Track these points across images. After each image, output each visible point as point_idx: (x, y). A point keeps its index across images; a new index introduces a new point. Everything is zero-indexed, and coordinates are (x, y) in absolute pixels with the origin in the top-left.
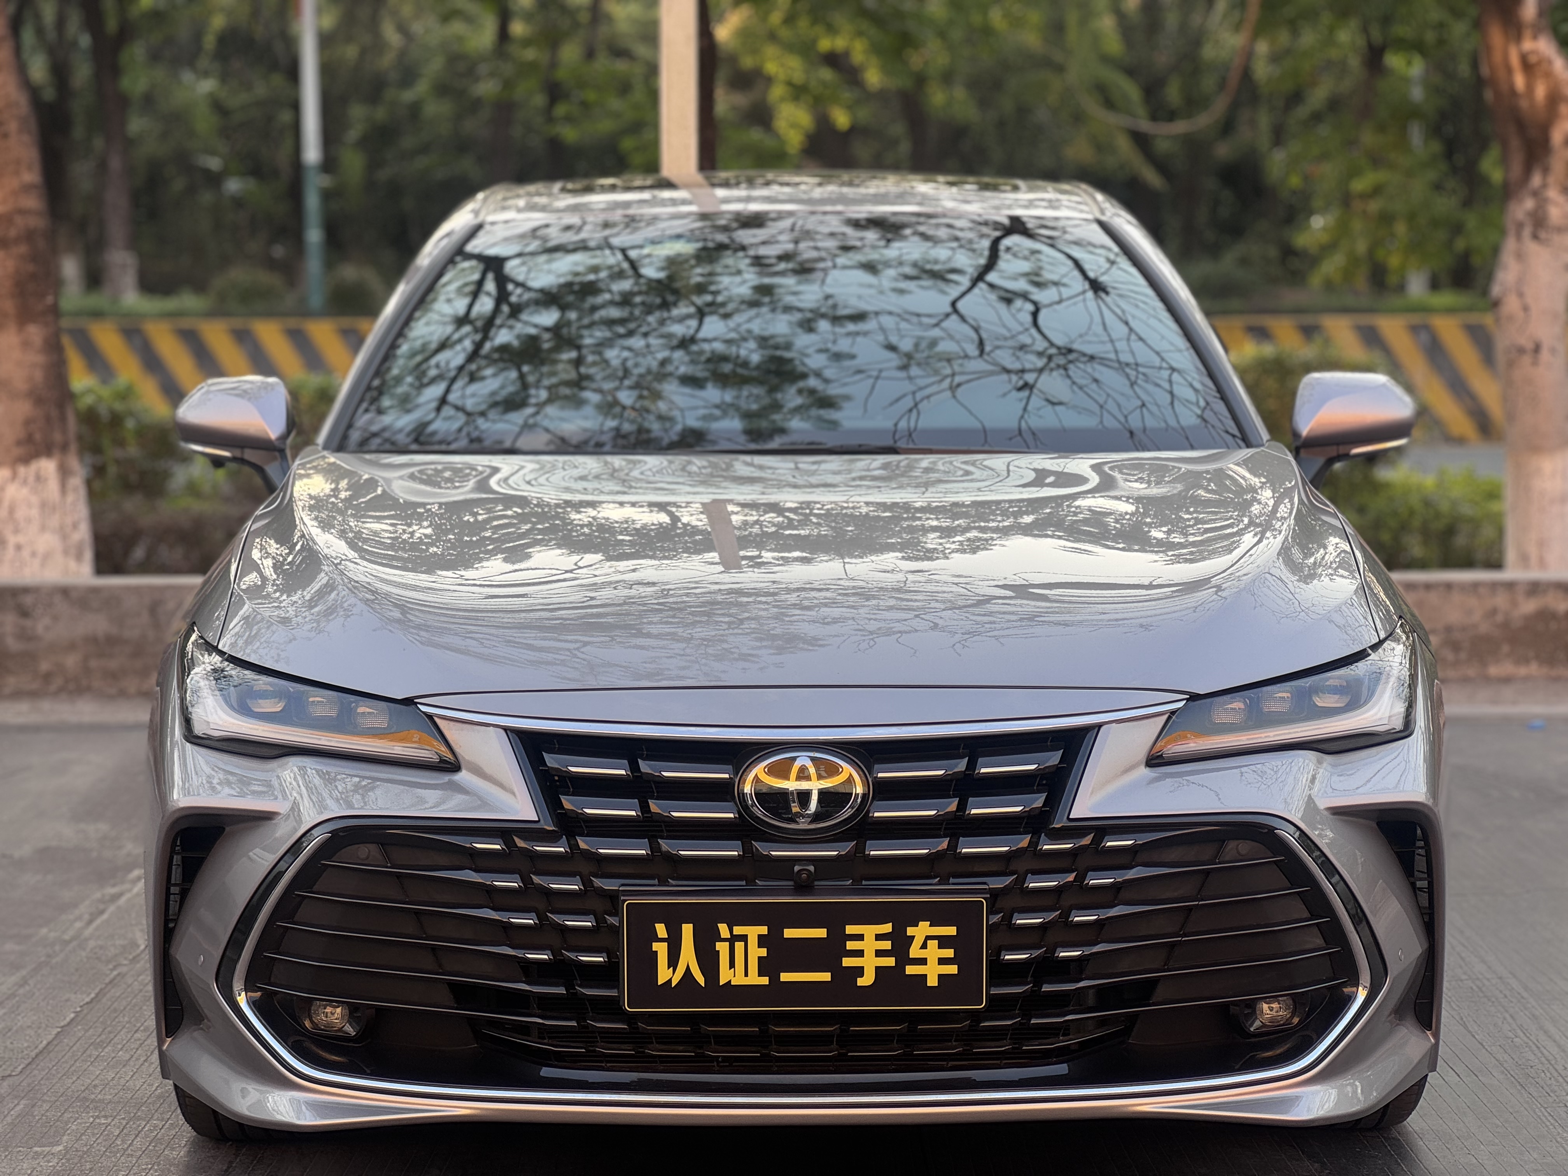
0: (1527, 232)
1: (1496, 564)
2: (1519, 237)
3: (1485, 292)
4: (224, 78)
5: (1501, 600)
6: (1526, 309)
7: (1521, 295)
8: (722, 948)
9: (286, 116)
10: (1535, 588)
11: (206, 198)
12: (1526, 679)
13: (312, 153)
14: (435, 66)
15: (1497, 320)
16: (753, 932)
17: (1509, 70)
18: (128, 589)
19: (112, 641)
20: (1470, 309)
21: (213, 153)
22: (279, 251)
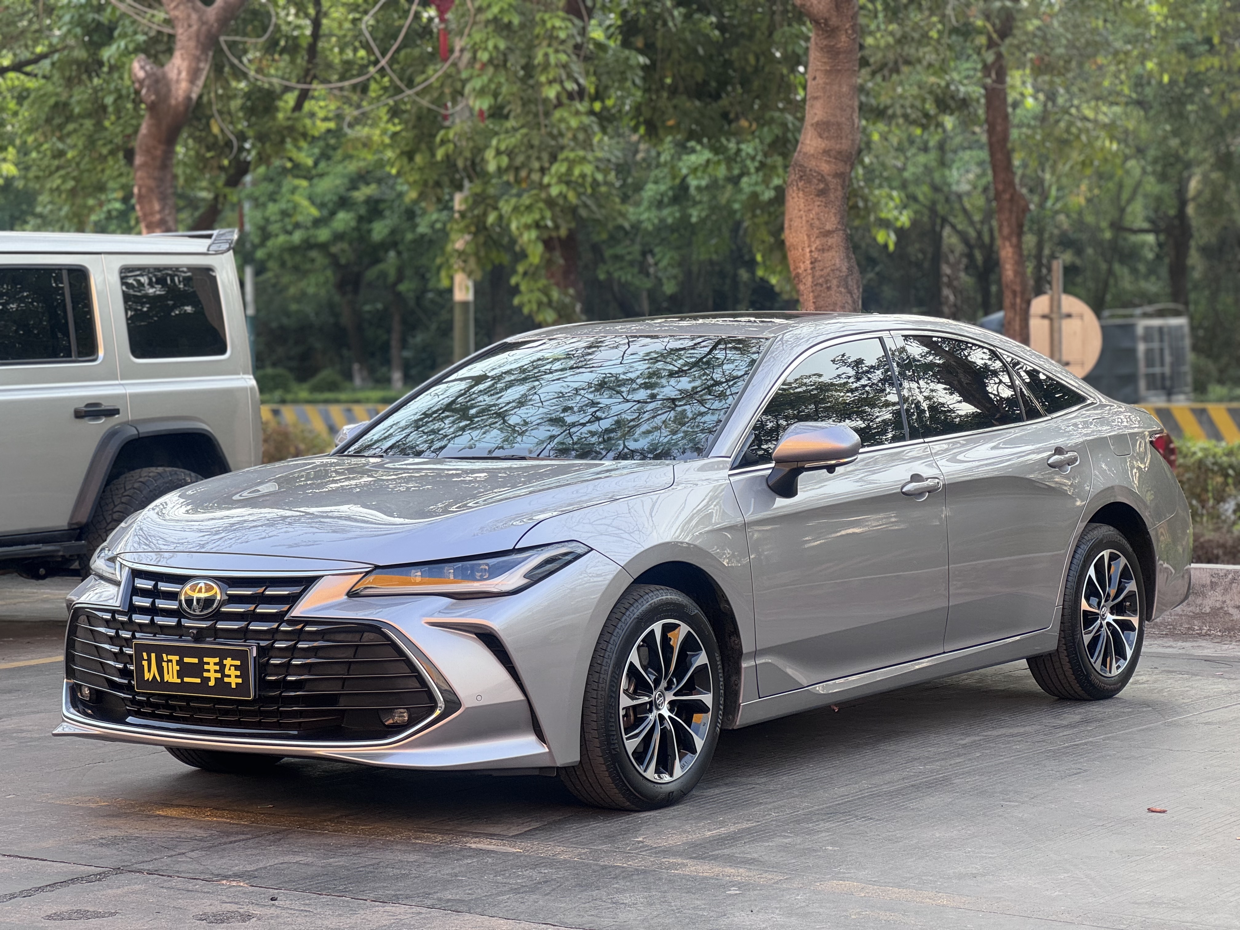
8: (164, 664)
16: (175, 658)
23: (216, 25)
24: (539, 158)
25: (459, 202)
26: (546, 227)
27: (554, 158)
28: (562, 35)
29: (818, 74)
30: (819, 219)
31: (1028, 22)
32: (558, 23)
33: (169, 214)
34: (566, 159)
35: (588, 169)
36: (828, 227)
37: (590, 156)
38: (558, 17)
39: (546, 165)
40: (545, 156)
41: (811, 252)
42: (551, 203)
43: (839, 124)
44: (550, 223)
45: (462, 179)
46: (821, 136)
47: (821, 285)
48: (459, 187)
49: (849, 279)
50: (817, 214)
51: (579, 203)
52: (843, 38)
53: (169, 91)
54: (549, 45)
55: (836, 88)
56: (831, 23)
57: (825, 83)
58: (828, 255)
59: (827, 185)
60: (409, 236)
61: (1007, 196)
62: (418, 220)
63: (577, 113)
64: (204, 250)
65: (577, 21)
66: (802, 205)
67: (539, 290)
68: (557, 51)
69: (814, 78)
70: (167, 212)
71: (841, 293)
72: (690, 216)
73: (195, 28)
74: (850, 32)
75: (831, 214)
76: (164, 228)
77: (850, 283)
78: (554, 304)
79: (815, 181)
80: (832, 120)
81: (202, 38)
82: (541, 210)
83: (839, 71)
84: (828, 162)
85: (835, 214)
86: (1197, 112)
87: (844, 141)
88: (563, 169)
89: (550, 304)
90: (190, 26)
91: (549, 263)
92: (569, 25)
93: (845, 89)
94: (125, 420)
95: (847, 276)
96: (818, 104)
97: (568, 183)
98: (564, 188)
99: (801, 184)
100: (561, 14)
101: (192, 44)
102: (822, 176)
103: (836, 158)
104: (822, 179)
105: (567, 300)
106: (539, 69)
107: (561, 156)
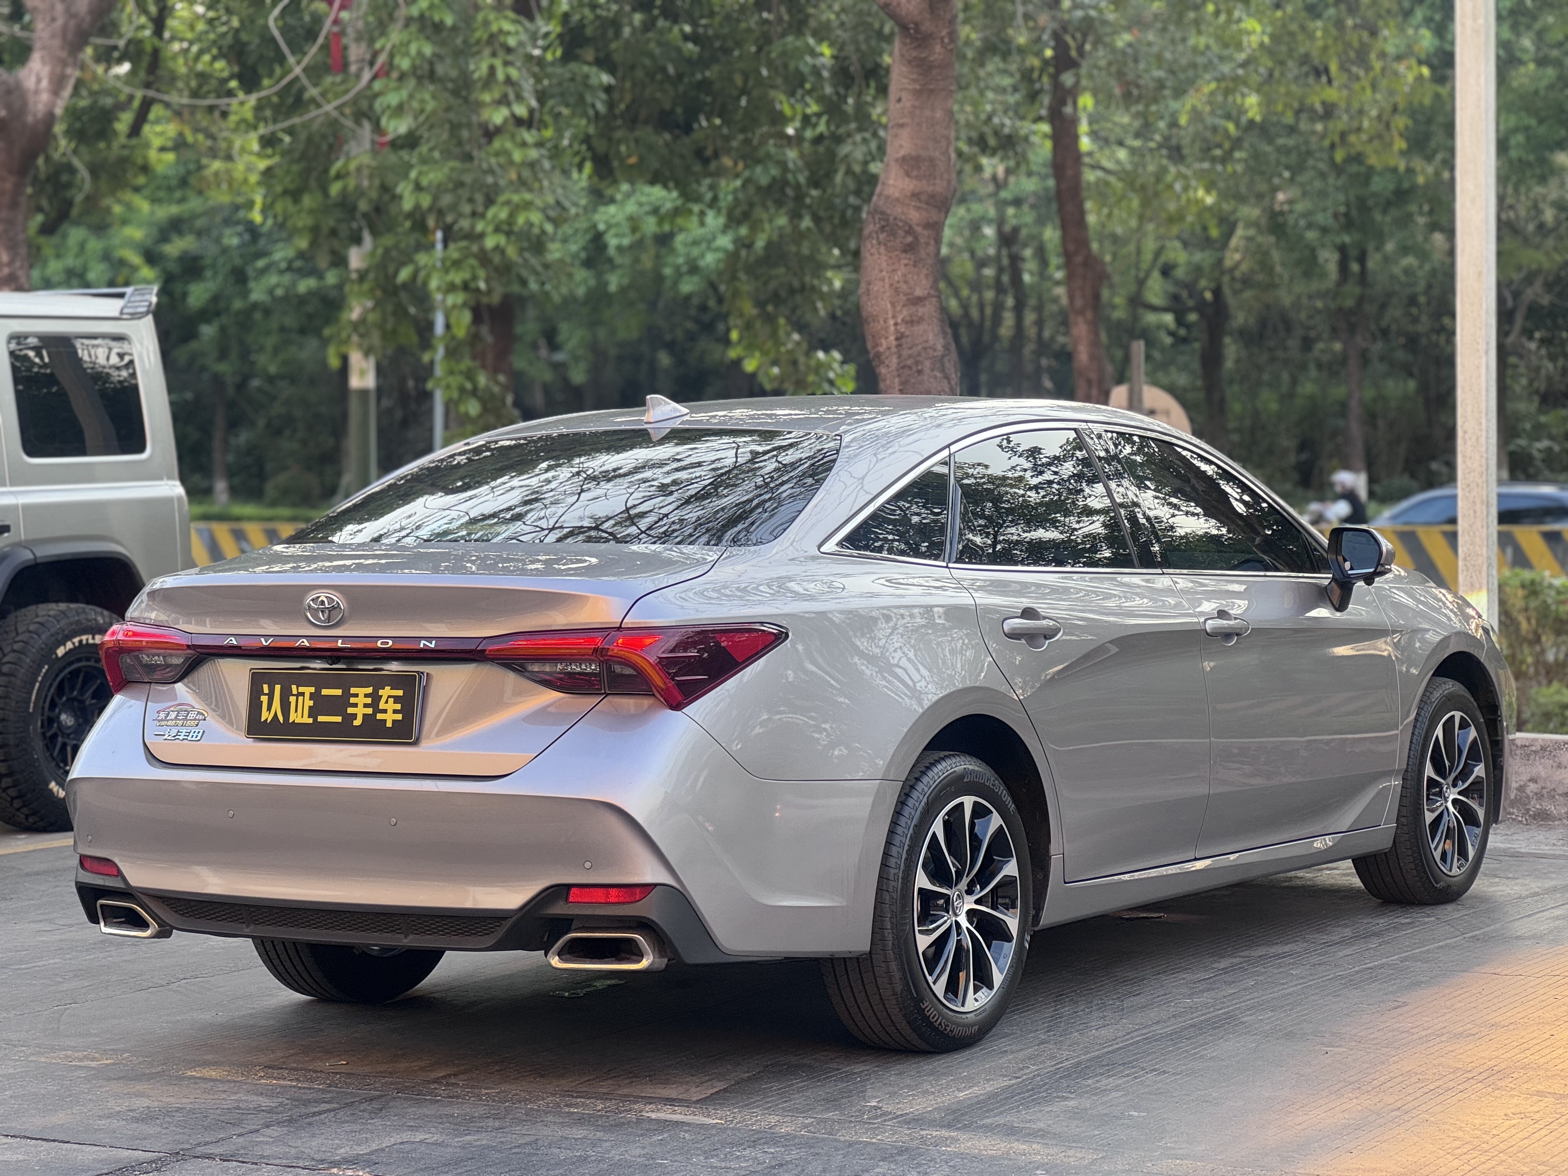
23: (88, 19)
24: (471, 200)
25: (356, 259)
26: (478, 290)
27: (490, 201)
28: (512, 42)
29: (904, 95)
30: (906, 282)
31: (1116, 38)
32: (507, 26)
33: (22, 267)
34: (508, 203)
35: (536, 217)
36: (919, 292)
37: (539, 202)
38: (506, 18)
39: (480, 209)
40: (479, 198)
41: (896, 324)
42: (484, 258)
43: (931, 160)
44: (482, 285)
45: (360, 229)
46: (908, 174)
47: (910, 368)
48: (357, 240)
49: (946, 359)
50: (904, 275)
51: (519, 260)
52: (938, 48)
53: (25, 104)
54: (494, 54)
55: (928, 113)
56: (923, 28)
57: (914, 106)
58: (918, 329)
59: (916, 238)
60: (238, 304)
61: (1079, 259)
62: (252, 284)
63: (524, 144)
64: (116, 314)
65: (528, 24)
66: (884, 265)
67: (461, 372)
68: (506, 64)
69: (899, 100)
70: (18, 264)
71: (935, 378)
72: (606, 284)
73: (60, 22)
74: (946, 40)
75: (922, 276)
76: (13, 286)
77: (947, 365)
78: (480, 393)
79: (901, 233)
80: (924, 154)
81: (70, 36)
82: (473, 268)
83: (932, 91)
84: (918, 208)
85: (927, 276)
86: (1246, 160)
87: (938, 181)
88: (503, 215)
89: (474, 393)
90: (53, 19)
91: (474, 338)
92: (520, 29)
93: (939, 114)
94: (17, 540)
95: (943, 356)
96: (905, 133)
97: (508, 234)
98: (502, 240)
99: (882, 237)
100: (511, 14)
101: (57, 43)
102: (910, 227)
103: (927, 203)
104: (910, 231)
105: (496, 389)
106: (479, 85)
107: (502, 198)
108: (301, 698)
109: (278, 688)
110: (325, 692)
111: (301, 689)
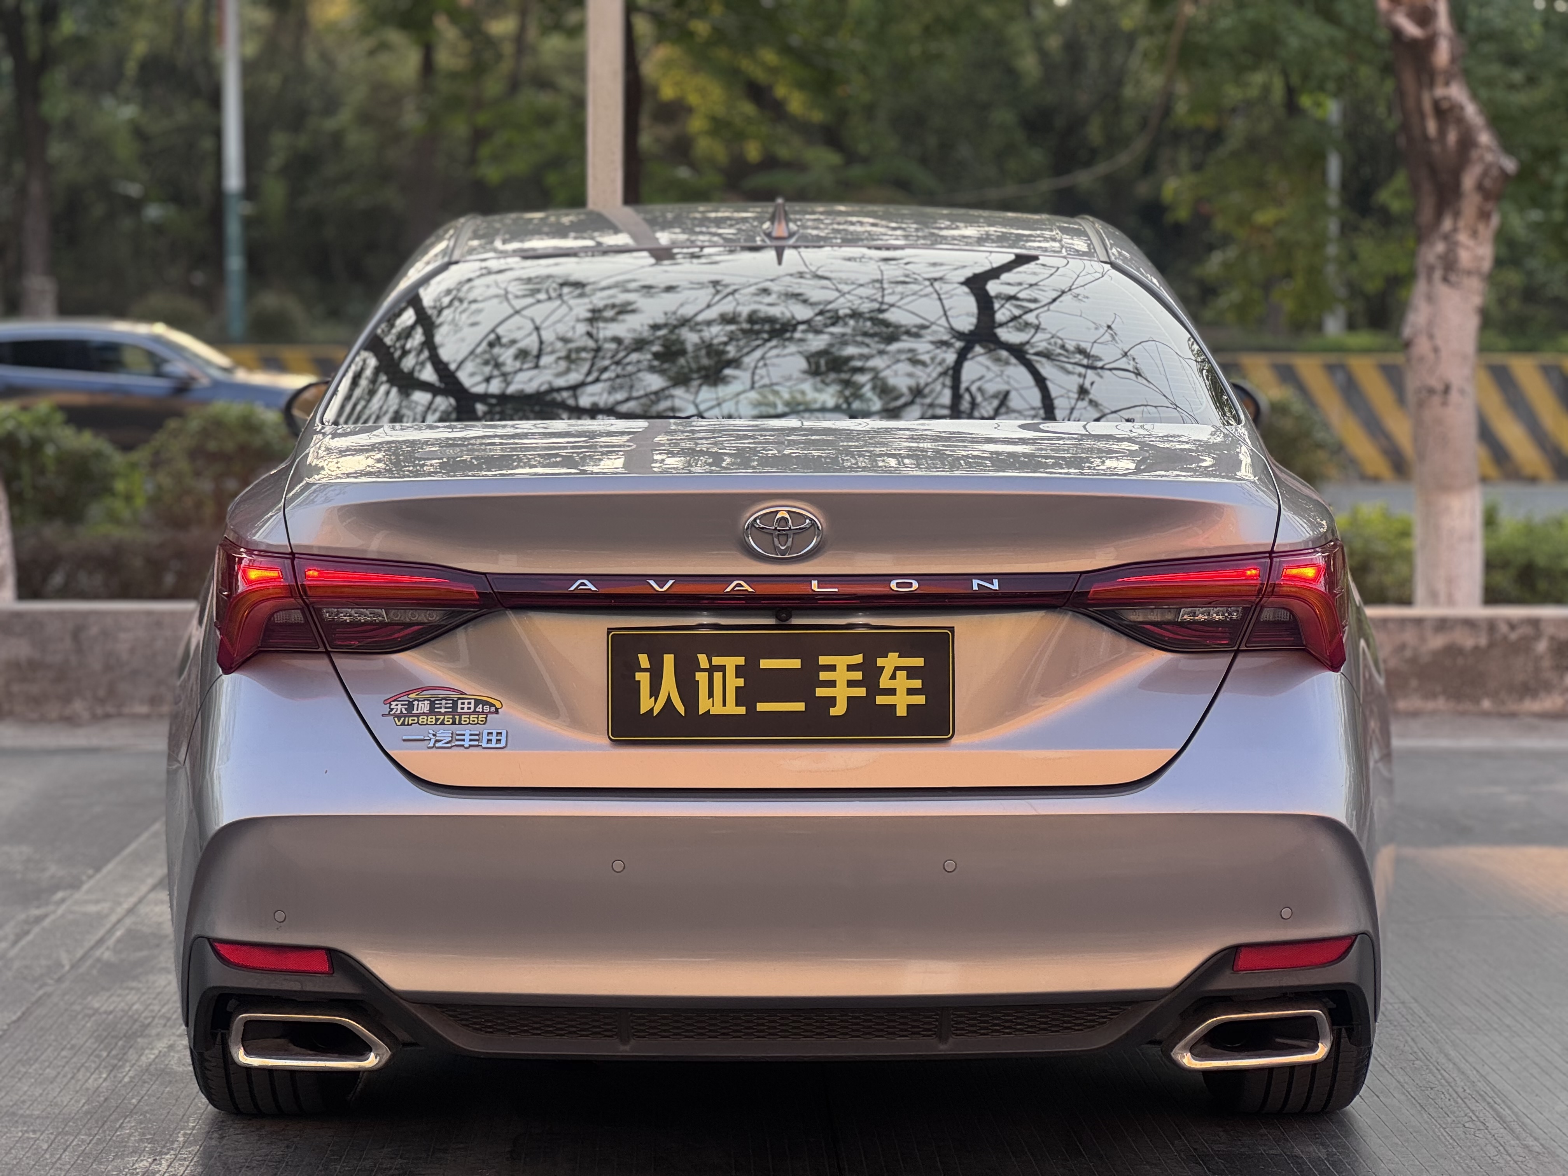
0: (1438, 274)
1: (1407, 601)
2: (1430, 279)
3: (1397, 333)
4: (145, 105)
5: (1409, 636)
6: (1436, 350)
7: (1431, 337)
9: (207, 144)
10: (1443, 624)
11: (126, 224)
12: (1434, 713)
13: (234, 180)
14: (357, 96)
15: (1408, 360)
17: (1422, 116)
18: (51, 614)
19: (34, 665)
20: (1385, 350)
21: (133, 179)
22: (199, 278)
108: (718, 676)
109: (669, 660)
110: (765, 664)
111: (716, 661)
